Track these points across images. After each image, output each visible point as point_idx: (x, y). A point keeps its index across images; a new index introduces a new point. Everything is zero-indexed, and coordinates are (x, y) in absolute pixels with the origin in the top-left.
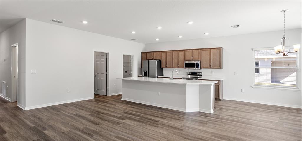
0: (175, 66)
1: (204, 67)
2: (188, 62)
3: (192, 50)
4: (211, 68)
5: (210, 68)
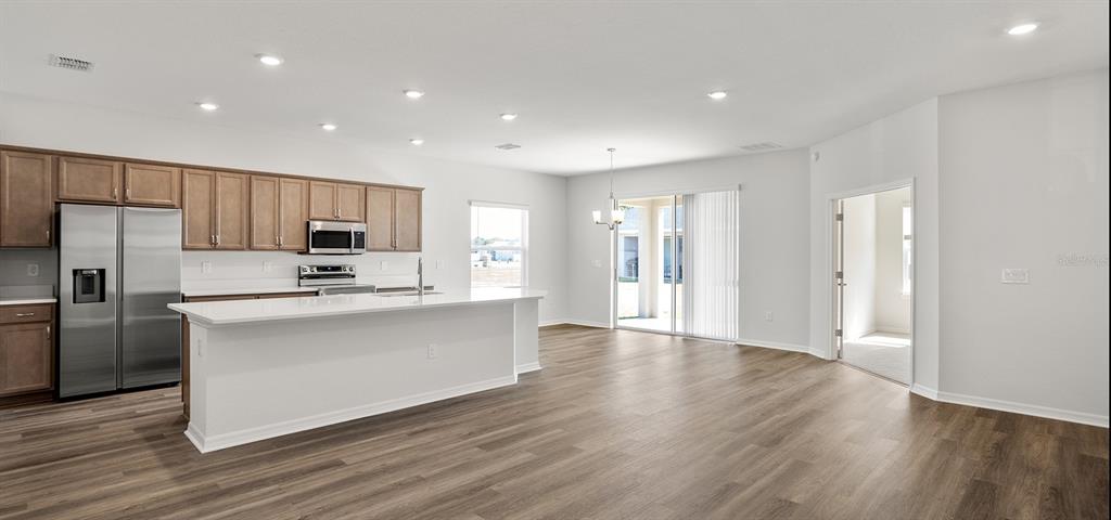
0: (263, 242)
1: (377, 247)
2: (322, 226)
3: (335, 185)
4: (396, 251)
5: (394, 248)
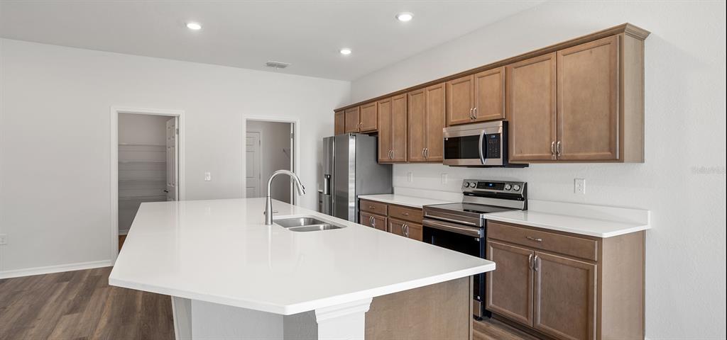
0: (416, 154)
1: (526, 154)
3: (472, 77)
4: (559, 160)
5: (555, 157)
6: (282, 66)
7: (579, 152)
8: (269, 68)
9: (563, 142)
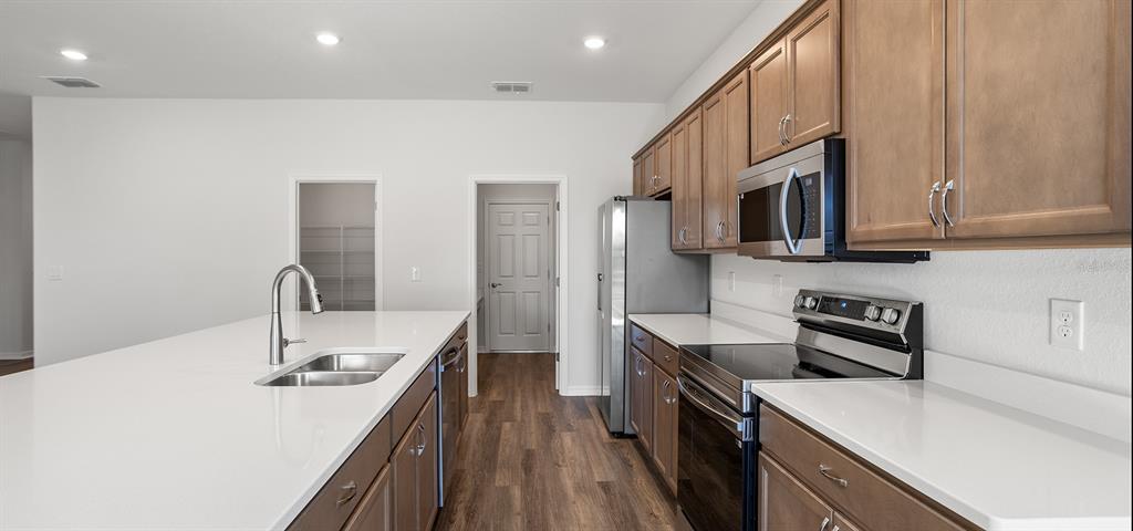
6: (523, 89)
7: (1006, 211)
8: (501, 93)
9: (961, 184)
